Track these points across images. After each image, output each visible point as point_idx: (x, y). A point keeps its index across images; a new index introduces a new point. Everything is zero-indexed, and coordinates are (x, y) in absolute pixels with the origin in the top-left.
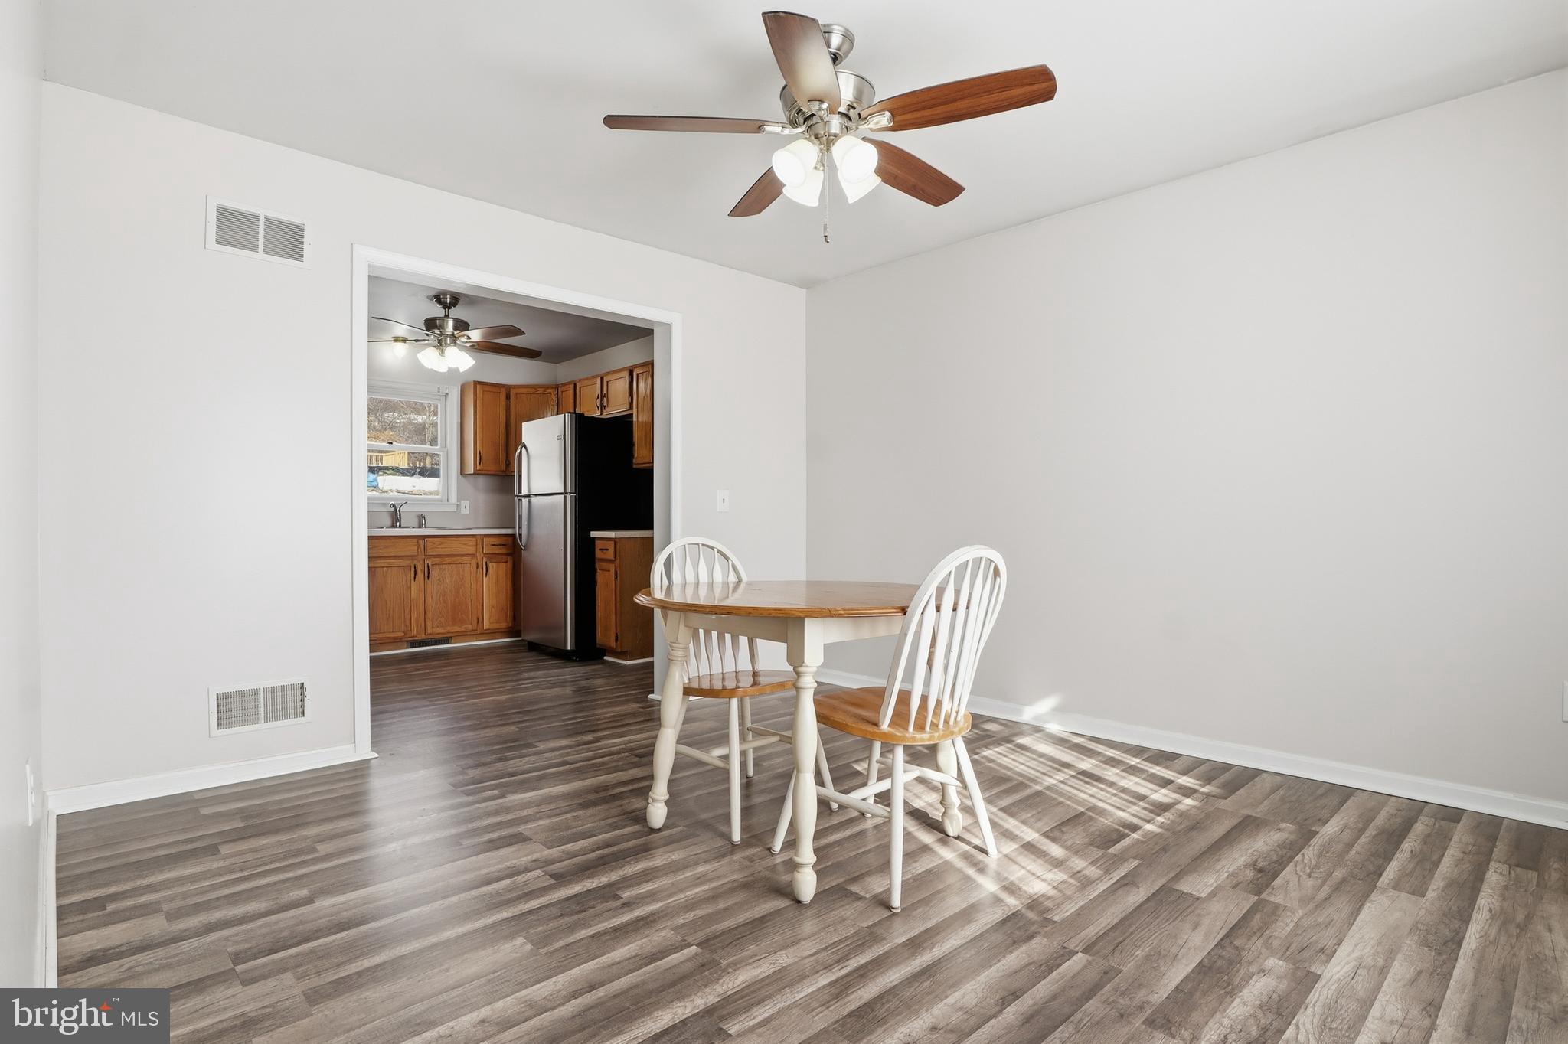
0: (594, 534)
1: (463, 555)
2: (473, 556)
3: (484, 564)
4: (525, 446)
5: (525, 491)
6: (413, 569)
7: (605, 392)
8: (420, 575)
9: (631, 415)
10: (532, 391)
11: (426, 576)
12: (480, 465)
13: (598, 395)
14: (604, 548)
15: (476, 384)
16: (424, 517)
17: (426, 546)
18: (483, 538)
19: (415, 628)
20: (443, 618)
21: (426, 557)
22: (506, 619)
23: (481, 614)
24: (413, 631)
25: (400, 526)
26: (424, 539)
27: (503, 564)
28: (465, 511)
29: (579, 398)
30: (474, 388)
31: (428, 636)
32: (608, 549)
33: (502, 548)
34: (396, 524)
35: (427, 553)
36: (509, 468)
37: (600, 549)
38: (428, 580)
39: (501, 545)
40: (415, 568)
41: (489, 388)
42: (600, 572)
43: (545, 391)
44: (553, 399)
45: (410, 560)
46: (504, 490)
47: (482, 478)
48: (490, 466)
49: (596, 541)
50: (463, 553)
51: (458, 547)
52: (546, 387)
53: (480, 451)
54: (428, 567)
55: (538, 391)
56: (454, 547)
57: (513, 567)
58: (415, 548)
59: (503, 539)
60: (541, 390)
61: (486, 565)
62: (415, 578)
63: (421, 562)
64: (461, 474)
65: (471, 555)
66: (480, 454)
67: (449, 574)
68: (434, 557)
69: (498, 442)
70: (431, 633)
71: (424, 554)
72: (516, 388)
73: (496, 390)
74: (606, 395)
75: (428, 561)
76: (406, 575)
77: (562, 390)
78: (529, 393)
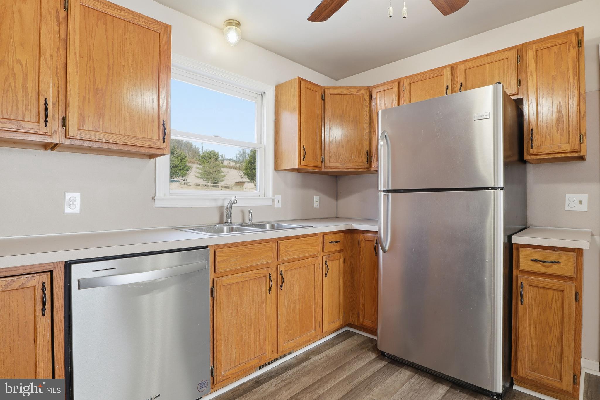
1: (309, 257)
2: (317, 256)
6: (268, 280)
7: (461, 80)
8: (274, 286)
10: (345, 92)
11: (279, 286)
12: (304, 160)
13: (447, 86)
14: (544, 260)
15: (300, 80)
16: (251, 213)
17: (279, 251)
18: (323, 236)
19: (269, 349)
20: (292, 330)
21: (279, 263)
22: (339, 318)
23: (321, 317)
24: (267, 353)
25: (231, 223)
26: (277, 242)
27: (337, 261)
28: (278, 205)
29: (408, 94)
30: (298, 84)
31: (280, 355)
32: (558, 263)
33: (337, 245)
34: (227, 221)
35: (280, 259)
36: (323, 164)
37: (532, 260)
38: (281, 289)
39: (336, 242)
40: (270, 278)
41: (309, 86)
42: (531, 288)
43: (358, 92)
44: (366, 99)
45: (265, 269)
46: (305, 186)
47: (290, 175)
48: (310, 162)
49: (521, 249)
50: (309, 254)
51: (305, 249)
52: (359, 89)
53: (304, 146)
54: (281, 274)
55: (352, 92)
56: (302, 249)
57: (344, 263)
58: (270, 254)
59: (338, 235)
60: (354, 92)
61: (326, 264)
62: (270, 290)
63: (274, 269)
64: (275, 170)
65: (315, 256)
66: (304, 149)
67: (298, 280)
68: (286, 262)
69: (316, 139)
70: (283, 350)
71: (277, 260)
72: (329, 89)
73: (315, 89)
74: (463, 84)
75: (281, 268)
76: (261, 288)
77: (377, 91)
78: (342, 93)
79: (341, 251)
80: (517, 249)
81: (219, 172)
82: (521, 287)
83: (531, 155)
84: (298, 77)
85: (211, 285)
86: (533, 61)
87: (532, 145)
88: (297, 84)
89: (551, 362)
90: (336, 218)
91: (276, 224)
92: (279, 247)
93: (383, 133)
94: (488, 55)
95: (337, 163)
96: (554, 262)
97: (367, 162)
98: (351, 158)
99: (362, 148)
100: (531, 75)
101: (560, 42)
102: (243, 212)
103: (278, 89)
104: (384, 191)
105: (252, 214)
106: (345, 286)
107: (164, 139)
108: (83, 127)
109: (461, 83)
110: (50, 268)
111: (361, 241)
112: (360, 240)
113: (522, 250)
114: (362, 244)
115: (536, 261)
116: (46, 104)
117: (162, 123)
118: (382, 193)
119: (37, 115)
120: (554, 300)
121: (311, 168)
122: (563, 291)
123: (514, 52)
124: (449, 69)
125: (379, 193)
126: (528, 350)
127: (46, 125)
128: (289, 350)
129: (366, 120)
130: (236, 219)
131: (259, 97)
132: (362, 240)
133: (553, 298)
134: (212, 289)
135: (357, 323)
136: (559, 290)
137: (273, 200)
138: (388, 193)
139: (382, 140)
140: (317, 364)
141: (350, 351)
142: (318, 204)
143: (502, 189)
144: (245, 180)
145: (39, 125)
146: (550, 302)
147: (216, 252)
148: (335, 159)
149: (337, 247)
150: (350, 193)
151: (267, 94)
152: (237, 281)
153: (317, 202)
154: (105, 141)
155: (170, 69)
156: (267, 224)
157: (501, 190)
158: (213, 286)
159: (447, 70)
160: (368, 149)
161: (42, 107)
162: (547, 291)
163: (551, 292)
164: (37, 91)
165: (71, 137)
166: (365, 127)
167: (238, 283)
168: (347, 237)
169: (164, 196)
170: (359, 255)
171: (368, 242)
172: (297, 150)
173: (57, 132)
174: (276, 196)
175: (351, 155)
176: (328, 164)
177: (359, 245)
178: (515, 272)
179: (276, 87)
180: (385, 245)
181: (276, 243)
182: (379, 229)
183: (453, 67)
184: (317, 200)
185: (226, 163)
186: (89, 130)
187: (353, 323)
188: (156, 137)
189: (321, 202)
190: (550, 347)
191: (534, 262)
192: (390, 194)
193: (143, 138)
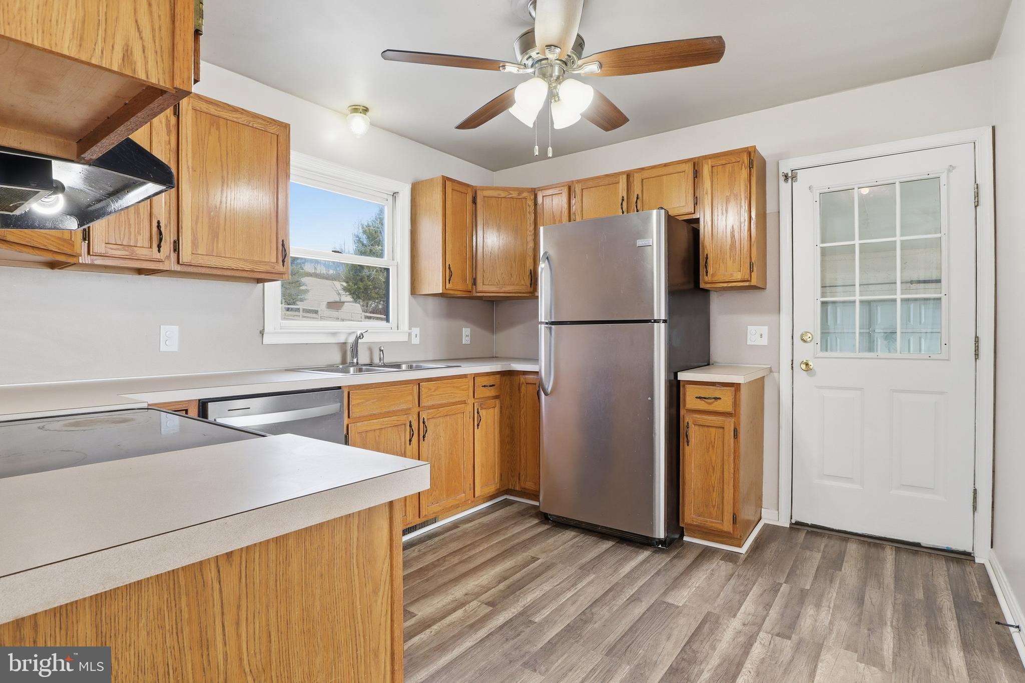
2: (466, 402)
3: (476, 412)
4: (547, 257)
6: (408, 428)
7: (637, 192)
8: (415, 436)
9: (697, 220)
10: (503, 194)
11: (421, 437)
12: (449, 283)
13: (623, 197)
14: (707, 396)
15: (445, 180)
16: (382, 350)
17: (421, 394)
18: (474, 378)
19: (410, 511)
20: (437, 491)
21: (420, 409)
22: (494, 479)
23: (473, 478)
24: (408, 516)
25: (357, 363)
26: (419, 384)
27: (491, 410)
28: (416, 341)
29: (580, 202)
30: (443, 185)
31: (422, 520)
32: (720, 399)
33: (491, 390)
34: (353, 360)
35: (422, 404)
36: (474, 287)
37: (697, 398)
38: (424, 441)
39: (490, 386)
40: (410, 426)
41: (457, 187)
42: (697, 427)
43: (519, 194)
44: (530, 204)
45: (406, 416)
46: (450, 314)
47: (431, 302)
48: (458, 286)
49: (687, 386)
50: (457, 400)
51: (452, 393)
52: (521, 191)
53: (449, 265)
54: (424, 423)
55: (511, 194)
56: (449, 393)
57: (501, 412)
58: (410, 398)
59: (492, 377)
60: (514, 194)
61: (478, 413)
62: (410, 441)
63: (416, 417)
64: (411, 294)
65: (464, 402)
66: (449, 268)
67: (443, 430)
68: (429, 408)
69: (465, 255)
70: (426, 514)
71: (419, 406)
72: (483, 190)
73: (464, 190)
74: (640, 196)
75: (424, 415)
76: (400, 437)
77: (544, 194)
78: (499, 196)
79: (496, 397)
80: (684, 386)
81: (298, 284)
82: (687, 428)
83: (706, 283)
84: (443, 176)
85: (345, 432)
86: (708, 177)
87: (707, 272)
88: (441, 185)
89: (714, 504)
90: (493, 358)
91: (414, 365)
92: (421, 391)
93: (545, 253)
94: (666, 165)
95: (493, 286)
96: (716, 399)
97: (531, 284)
98: (511, 279)
99: (524, 267)
100: (707, 193)
101: (734, 160)
102: (371, 351)
103: (416, 189)
104: (547, 323)
105: (383, 352)
106: (502, 442)
107: (283, 261)
108: (197, 251)
109: (638, 195)
110: (185, 407)
111: (522, 385)
112: (521, 382)
113: (689, 388)
114: (523, 388)
115: (700, 398)
116: (159, 227)
117: (282, 243)
118: (543, 326)
119: (149, 239)
120: (716, 439)
121: (459, 293)
122: (723, 428)
123: (690, 165)
124: (625, 177)
125: (539, 325)
126: (694, 495)
127: (159, 251)
128: (433, 515)
129: (530, 231)
130: (363, 358)
131: (390, 198)
132: (523, 383)
133: (715, 436)
134: (346, 437)
135: (517, 488)
136: (720, 427)
137: (410, 334)
138: (551, 326)
139: (544, 262)
140: (467, 531)
141: (507, 518)
142: (468, 339)
143: (665, 321)
144: (344, 299)
145: (152, 251)
146: (713, 442)
147: (351, 394)
148: (490, 280)
149: (491, 392)
150: (511, 324)
151: (401, 195)
152: (373, 428)
153: (467, 336)
154: (220, 267)
155: (289, 176)
156: (403, 365)
157: (663, 322)
158: (348, 433)
159: (623, 177)
160: (532, 268)
161: (155, 229)
162: (711, 429)
163: (713, 430)
164: (149, 213)
165: (185, 263)
166: (528, 240)
167: (375, 430)
168: (505, 381)
169: (275, 329)
170: (520, 402)
171: (530, 385)
172: (441, 270)
173: (168, 257)
174: (413, 328)
175: (510, 276)
176: (480, 287)
177: (519, 389)
178: (682, 412)
179: (412, 184)
180: (547, 386)
181: (418, 386)
182: (540, 370)
183: (629, 175)
184: (466, 333)
185: (308, 268)
186: (202, 255)
187: (513, 488)
188: (274, 260)
189: (473, 336)
190: (714, 488)
191: (699, 399)
192: (553, 326)
193: (260, 262)
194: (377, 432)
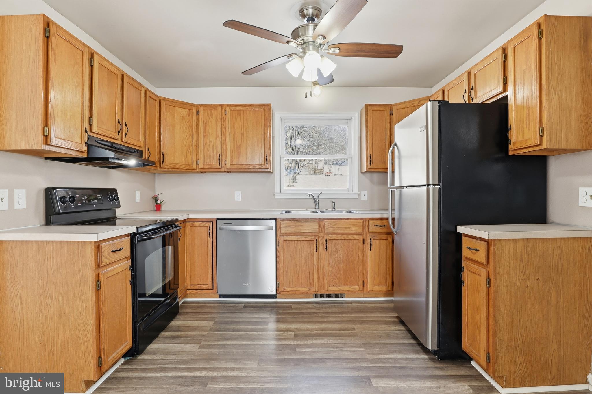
0: (461, 229)
1: (352, 234)
2: (360, 234)
3: (369, 241)
4: (396, 145)
5: (397, 184)
6: (315, 243)
7: (473, 84)
8: (321, 248)
9: (507, 97)
10: (408, 105)
11: (325, 248)
12: (370, 165)
13: (466, 90)
14: (472, 248)
15: (367, 106)
17: (325, 226)
18: (369, 220)
19: (317, 285)
20: (337, 279)
22: (386, 284)
24: (315, 287)
25: (318, 209)
26: (324, 221)
27: (384, 241)
28: (364, 198)
30: (366, 109)
32: (478, 250)
37: (467, 247)
38: (326, 251)
39: (382, 226)
43: (419, 103)
48: (378, 166)
50: (353, 232)
51: (348, 227)
52: (420, 100)
54: (326, 241)
55: (413, 104)
59: (384, 221)
60: (416, 103)
62: (316, 249)
63: (322, 238)
64: (361, 172)
66: (370, 156)
67: (342, 247)
68: (330, 234)
69: (384, 147)
71: (324, 232)
72: (398, 105)
73: (382, 109)
74: (474, 86)
75: (326, 237)
76: (310, 247)
78: (406, 107)
79: (389, 233)
87: (510, 141)
101: (527, 36)
105: (334, 204)
107: (267, 163)
108: (232, 163)
110: (212, 220)
113: (464, 239)
116: (219, 156)
117: (266, 156)
121: (380, 170)
123: (500, 51)
127: (220, 165)
133: (478, 282)
137: (359, 194)
145: (217, 165)
147: (280, 222)
149: (383, 230)
151: (353, 118)
158: (279, 240)
159: (466, 75)
164: (217, 151)
165: (228, 168)
169: (280, 192)
173: (222, 167)
174: (361, 191)
179: (361, 111)
183: (469, 72)
186: (234, 165)
193: (257, 164)
194: (296, 242)
